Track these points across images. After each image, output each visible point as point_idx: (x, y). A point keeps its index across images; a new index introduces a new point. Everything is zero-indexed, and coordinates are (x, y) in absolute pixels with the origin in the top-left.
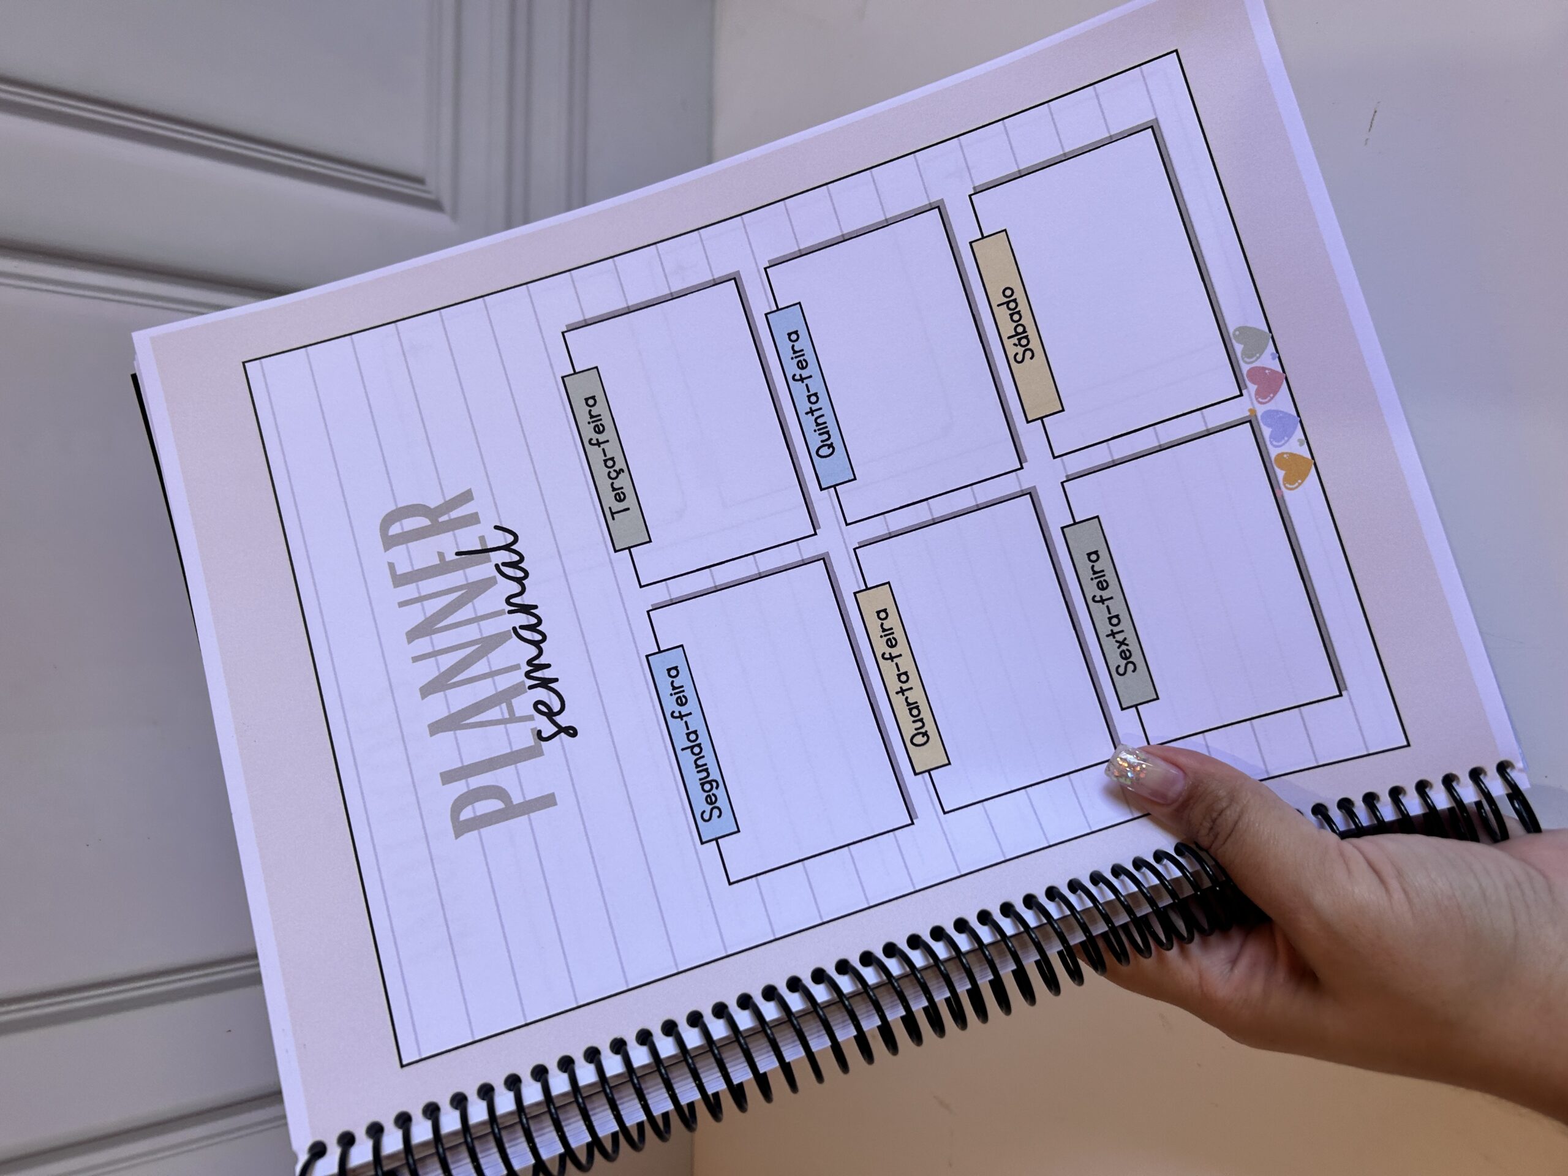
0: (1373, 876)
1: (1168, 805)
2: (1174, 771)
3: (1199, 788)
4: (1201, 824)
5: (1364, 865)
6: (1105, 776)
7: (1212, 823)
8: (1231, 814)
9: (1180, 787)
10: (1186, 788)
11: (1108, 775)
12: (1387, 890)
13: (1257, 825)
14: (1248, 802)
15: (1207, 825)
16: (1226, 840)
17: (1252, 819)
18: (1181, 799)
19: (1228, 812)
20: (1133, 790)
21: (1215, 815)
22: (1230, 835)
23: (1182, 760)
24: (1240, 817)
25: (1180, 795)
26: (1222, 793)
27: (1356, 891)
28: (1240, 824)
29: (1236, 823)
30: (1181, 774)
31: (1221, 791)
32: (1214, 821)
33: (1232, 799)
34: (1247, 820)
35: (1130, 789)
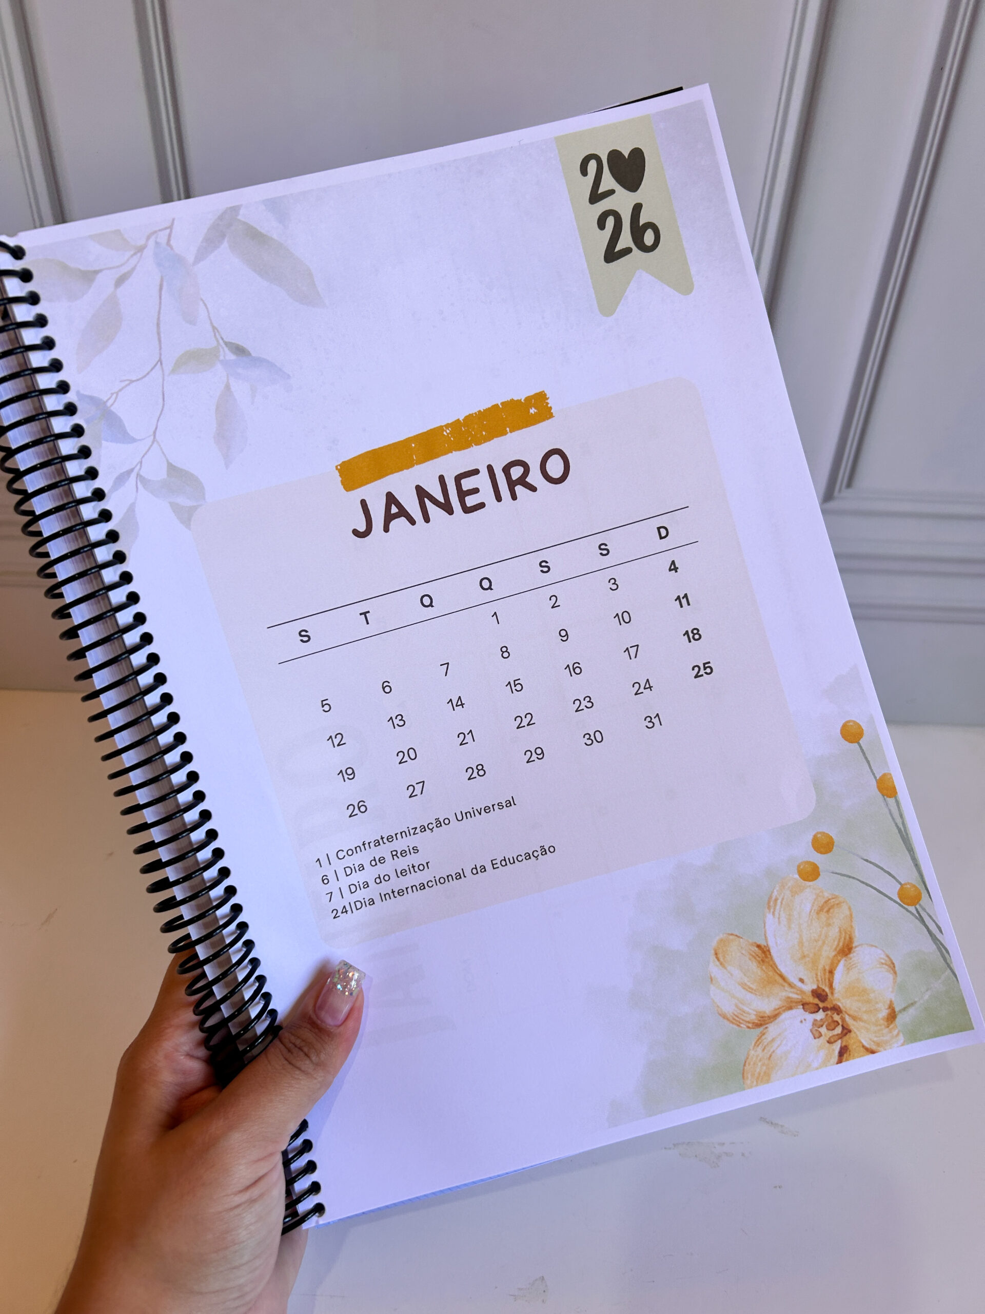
0: (253, 1181)
1: (315, 1011)
2: (342, 1016)
3: (327, 1038)
4: (298, 1038)
5: (261, 1174)
6: (339, 960)
7: (299, 1046)
8: (306, 1065)
9: (329, 1021)
10: (328, 1027)
11: (340, 963)
12: (241, 1192)
13: (297, 1086)
14: (316, 1079)
15: (298, 1042)
16: (286, 1060)
17: (302, 1082)
18: (319, 1022)
19: (308, 1062)
20: (328, 983)
21: (306, 1049)
22: (290, 1063)
23: (351, 1023)
24: (303, 1071)
25: (322, 1021)
26: (323, 1056)
27: (241, 1167)
28: (298, 1072)
29: (299, 1069)
30: (339, 1023)
31: (324, 1055)
32: (300, 1049)
33: (319, 1065)
34: (300, 1078)
35: (329, 981)
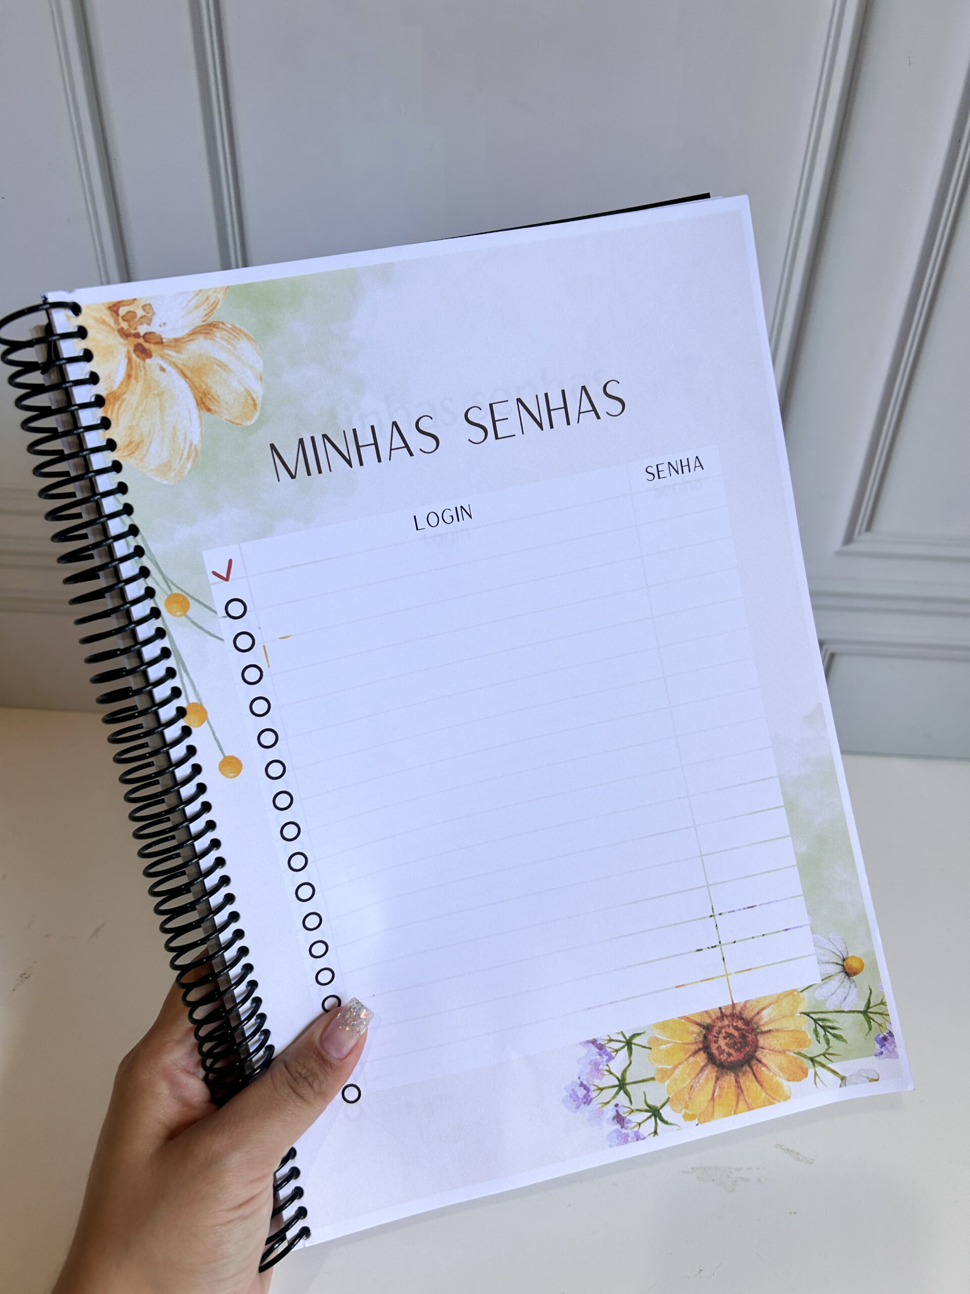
0: (245, 1200)
1: (322, 1044)
4: (304, 1067)
8: (309, 1094)
10: (332, 1059)
12: (233, 1208)
14: (315, 1107)
15: (304, 1072)
18: (324, 1053)
19: (311, 1092)
20: (337, 1018)
22: (294, 1092)
24: (304, 1100)
25: (327, 1053)
30: (342, 1056)
